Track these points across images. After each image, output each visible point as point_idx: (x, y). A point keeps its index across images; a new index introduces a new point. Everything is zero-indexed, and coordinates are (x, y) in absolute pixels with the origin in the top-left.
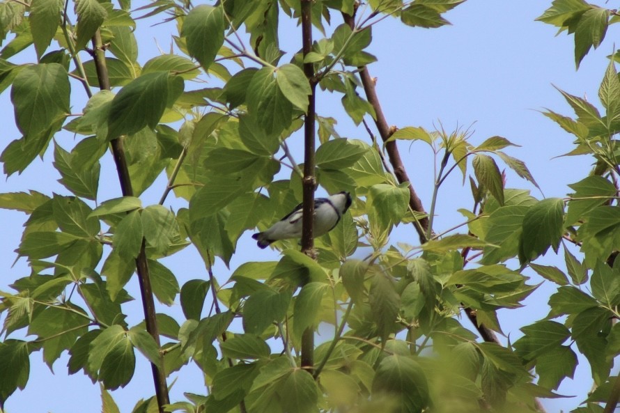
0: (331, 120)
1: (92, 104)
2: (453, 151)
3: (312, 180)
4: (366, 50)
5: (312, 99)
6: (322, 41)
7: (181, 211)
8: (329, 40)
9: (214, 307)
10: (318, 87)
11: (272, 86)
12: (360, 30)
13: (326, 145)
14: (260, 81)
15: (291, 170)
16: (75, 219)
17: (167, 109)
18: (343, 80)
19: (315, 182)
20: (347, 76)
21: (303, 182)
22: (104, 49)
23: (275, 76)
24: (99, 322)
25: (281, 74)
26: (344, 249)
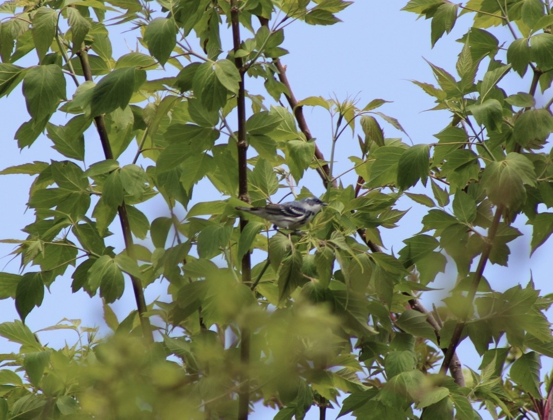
0: (260, 97)
1: (79, 91)
2: (345, 114)
3: (244, 143)
4: (281, 46)
5: (241, 84)
6: (248, 40)
7: (149, 168)
8: (253, 40)
9: (176, 239)
10: (246, 75)
11: (212, 76)
12: (275, 32)
14: (203, 72)
15: (229, 137)
16: (69, 178)
17: (134, 93)
18: (264, 68)
19: (247, 145)
20: (268, 66)
21: (238, 145)
22: (86, 50)
23: (214, 68)
24: (93, 253)
25: (219, 67)
26: (267, 190)
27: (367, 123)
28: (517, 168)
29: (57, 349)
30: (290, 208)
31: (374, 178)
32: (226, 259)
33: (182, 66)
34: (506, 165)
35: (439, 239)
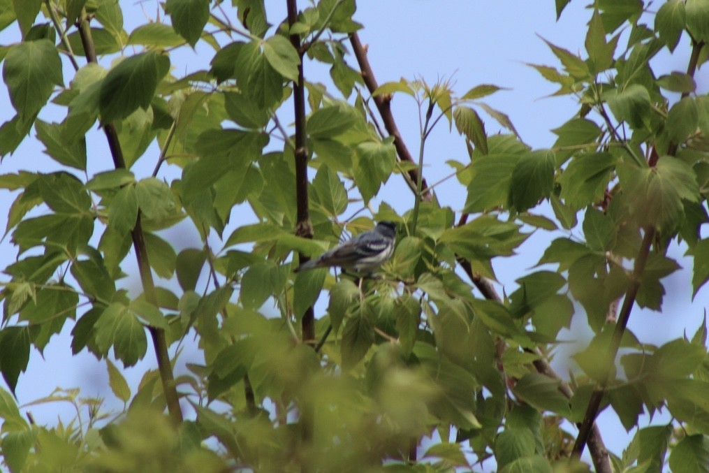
1: (79, 78)
2: (437, 99)
3: (304, 152)
4: (353, 18)
5: (300, 68)
6: (307, 10)
7: (175, 182)
8: (314, 10)
9: (212, 279)
10: (306, 57)
11: (260, 59)
12: (344, 0)
13: (318, 114)
14: (247, 56)
15: (284, 142)
16: (64, 197)
18: (331, 49)
19: (307, 153)
20: (334, 45)
21: (295, 154)
22: (89, 19)
23: (262, 49)
24: (98, 299)
25: (268, 47)
26: (332, 208)
27: (462, 117)
28: (672, 178)
29: (49, 428)
32: (280, 306)
33: (219, 46)
34: (656, 173)
35: (565, 274)
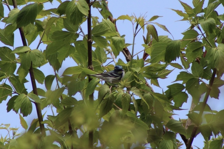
0: (97, 18)
1: (11, 13)
2: (140, 23)
3: (91, 41)
5: (90, 11)
7: (44, 51)
9: (57, 85)
10: (92, 7)
11: (75, 7)
13: (96, 27)
14: (71, 6)
15: (83, 37)
16: (6, 55)
17: (37, 15)
18: (101, 4)
19: (92, 41)
21: (88, 41)
23: (76, 4)
25: (78, 3)
26: (101, 61)
27: (150, 28)
28: (223, 51)
30: (113, 73)
31: (153, 59)
33: (61, 2)
34: (218, 50)
35: (185, 85)
